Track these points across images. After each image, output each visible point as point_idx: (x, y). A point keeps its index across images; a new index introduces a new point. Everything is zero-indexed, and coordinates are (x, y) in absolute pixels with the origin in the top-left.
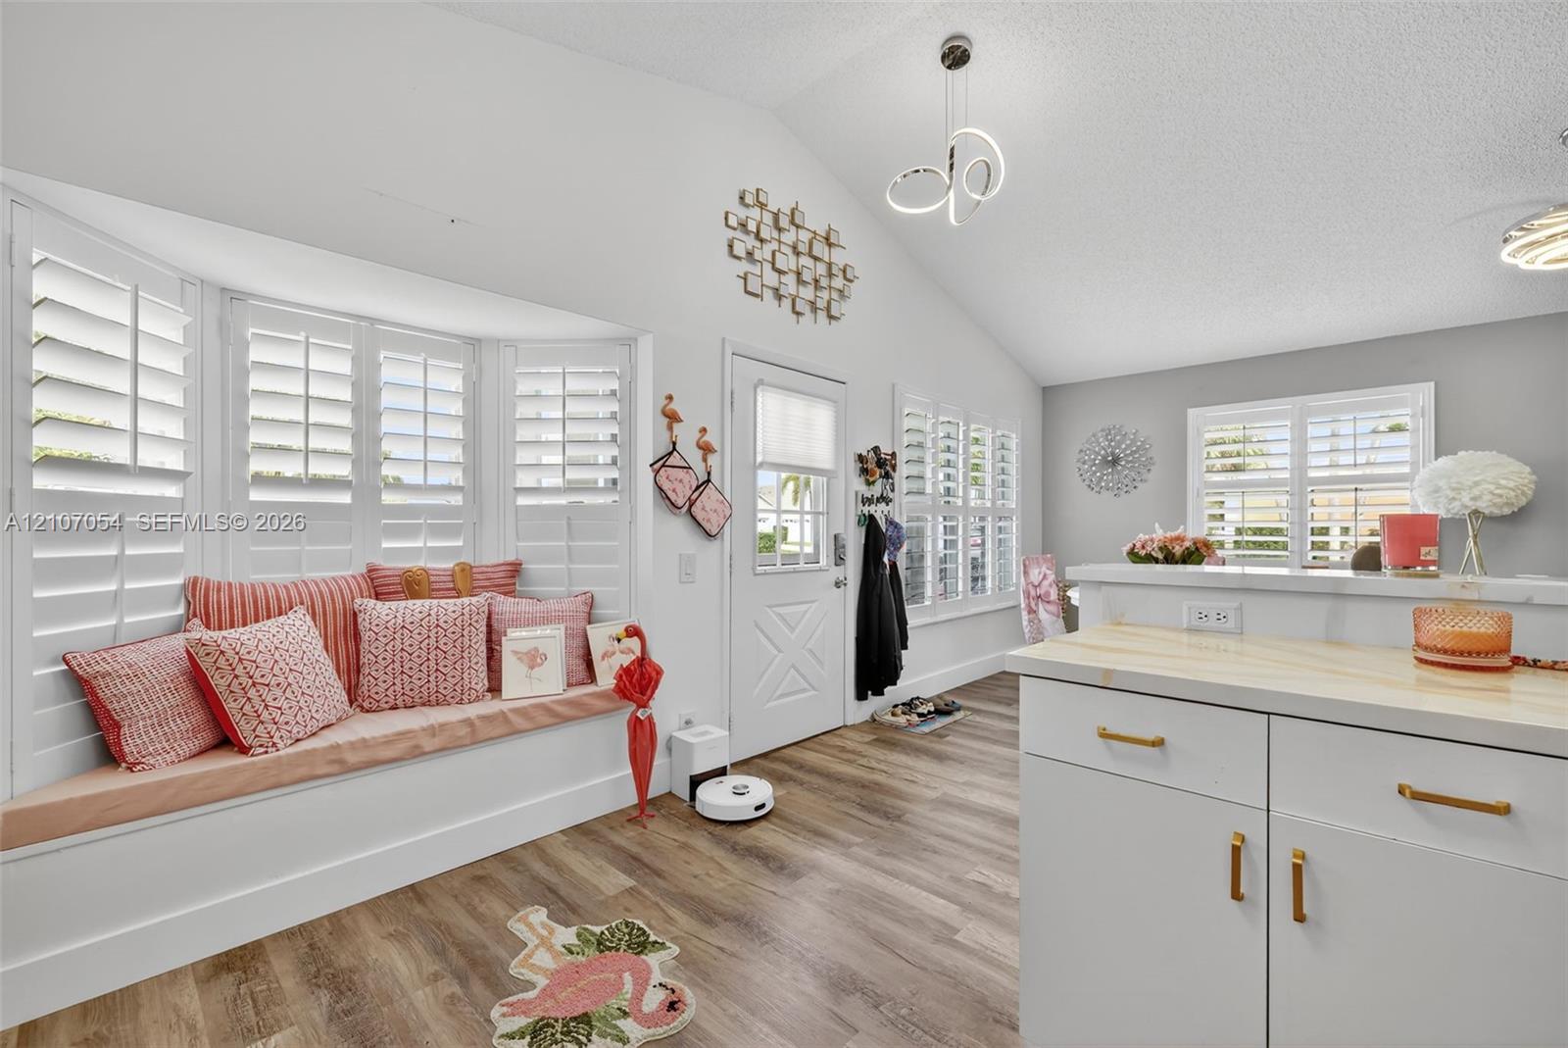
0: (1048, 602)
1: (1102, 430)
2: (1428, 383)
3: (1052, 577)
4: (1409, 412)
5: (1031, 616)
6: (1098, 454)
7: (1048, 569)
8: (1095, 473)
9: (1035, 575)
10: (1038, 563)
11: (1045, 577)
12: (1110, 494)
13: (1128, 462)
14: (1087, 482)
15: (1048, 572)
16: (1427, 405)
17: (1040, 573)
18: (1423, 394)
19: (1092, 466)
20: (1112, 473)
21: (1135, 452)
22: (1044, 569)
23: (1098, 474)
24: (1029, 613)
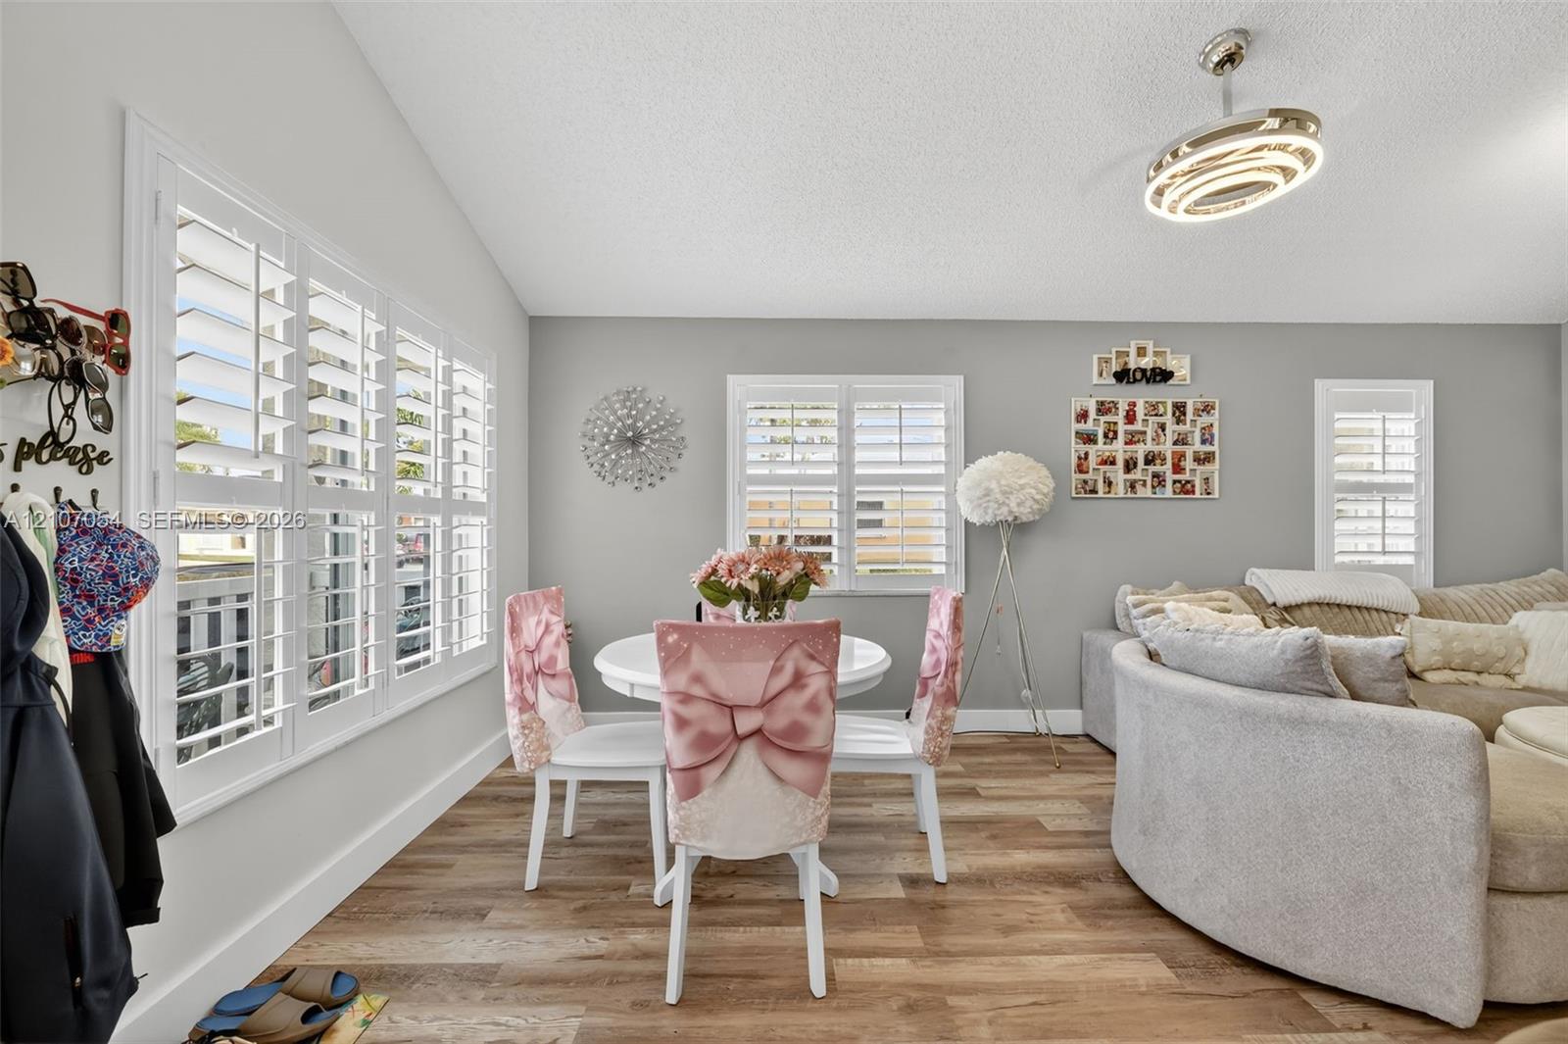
0: (553, 676)
1: (618, 393)
2: (958, 377)
3: (558, 629)
4: (943, 406)
5: (525, 717)
6: (612, 426)
7: (552, 613)
8: (607, 454)
9: (531, 629)
10: (536, 604)
11: (547, 630)
12: (628, 487)
13: (653, 441)
14: (596, 467)
15: (555, 619)
16: (958, 399)
17: (539, 623)
18: (953, 386)
19: (603, 445)
20: (633, 456)
21: (662, 428)
22: (545, 615)
23: (613, 457)
24: (522, 711)
